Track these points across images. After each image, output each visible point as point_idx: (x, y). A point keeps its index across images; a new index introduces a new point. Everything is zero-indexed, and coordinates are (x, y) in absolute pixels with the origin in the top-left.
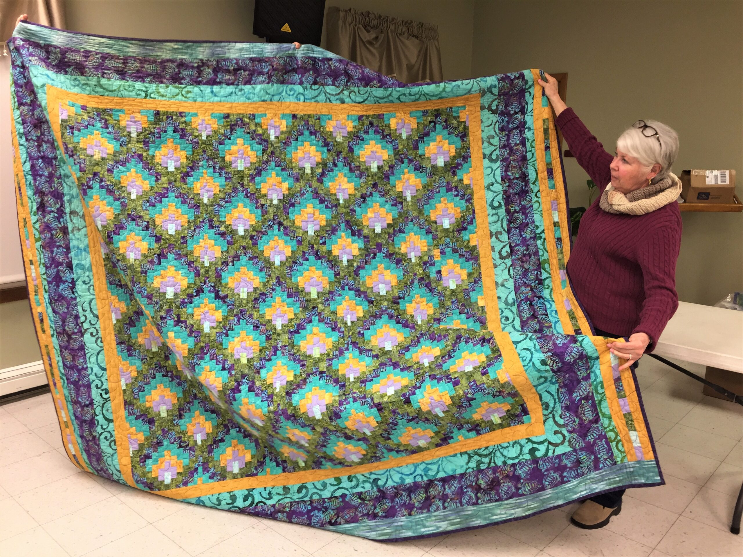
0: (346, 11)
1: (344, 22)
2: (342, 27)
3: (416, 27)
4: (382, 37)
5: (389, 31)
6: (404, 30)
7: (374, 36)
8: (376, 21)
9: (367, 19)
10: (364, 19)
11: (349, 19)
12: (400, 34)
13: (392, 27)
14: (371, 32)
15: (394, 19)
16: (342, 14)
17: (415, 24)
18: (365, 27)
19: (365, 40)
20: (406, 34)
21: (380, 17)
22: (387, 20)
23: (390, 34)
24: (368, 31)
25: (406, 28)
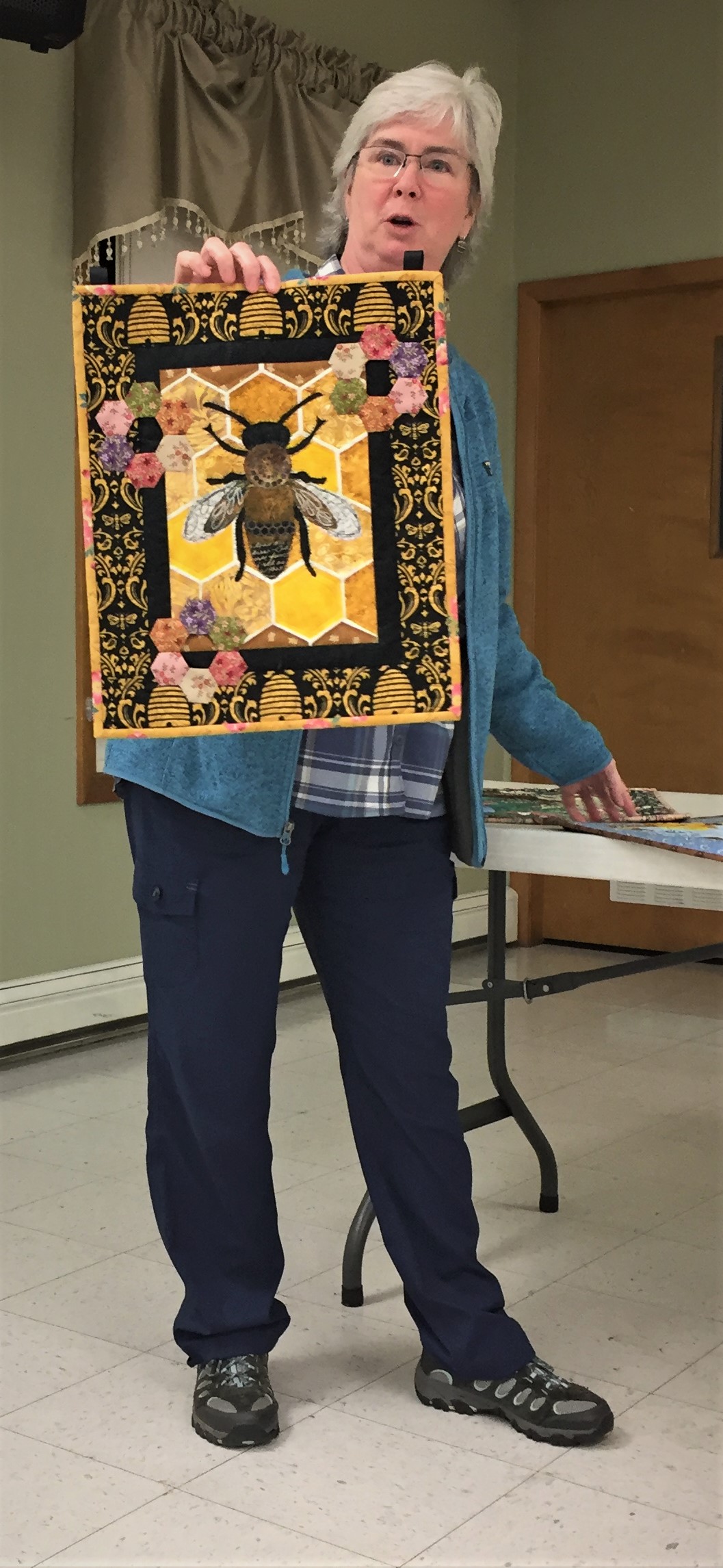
1: (137, 14)
2: (131, 30)
4: (255, 84)
5: (278, 71)
6: (322, 77)
7: (231, 77)
8: (238, 33)
9: (210, 22)
10: (199, 16)
11: (154, 7)
12: (311, 91)
13: (288, 61)
14: (226, 61)
15: (291, 36)
17: (356, 67)
18: (204, 45)
19: (204, 86)
20: (330, 88)
21: (249, 21)
22: (271, 35)
23: (280, 85)
24: (214, 58)
25: (330, 73)
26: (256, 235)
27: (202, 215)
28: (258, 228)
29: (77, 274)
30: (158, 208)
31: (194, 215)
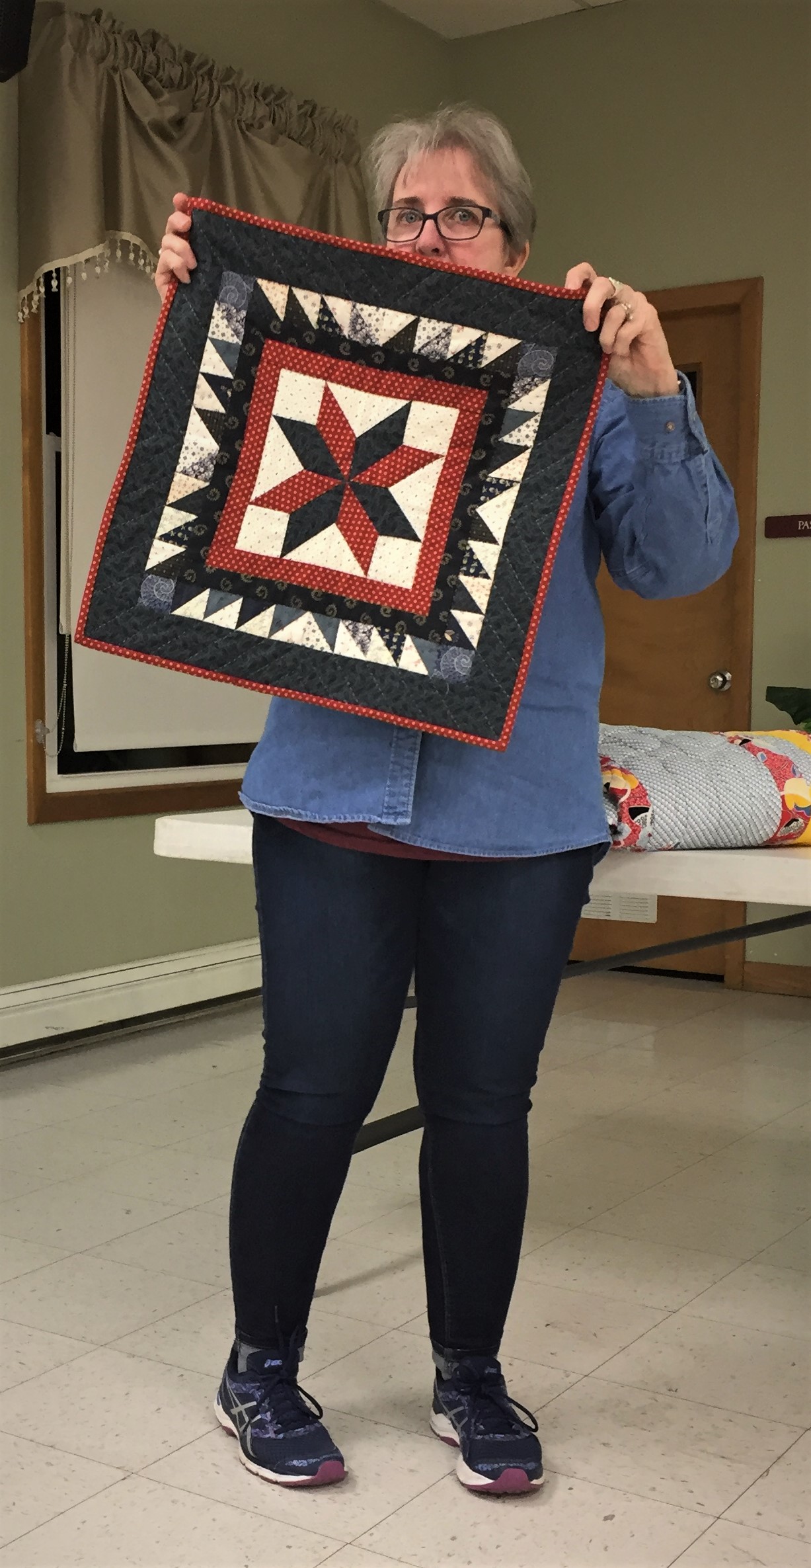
0: (84, 17)
1: (79, 49)
2: (72, 65)
3: (295, 112)
4: (195, 120)
5: (217, 107)
6: (260, 113)
7: (171, 112)
8: (179, 69)
9: (151, 57)
10: (140, 52)
11: (96, 43)
12: (250, 126)
13: (226, 97)
14: (166, 96)
15: (229, 73)
16: (70, 25)
17: (293, 104)
18: (145, 80)
19: (145, 120)
20: (268, 124)
21: (189, 57)
22: (210, 72)
23: (219, 119)
24: (155, 94)
25: (268, 109)
27: (144, 247)
29: (23, 306)
30: (102, 242)
31: (137, 248)
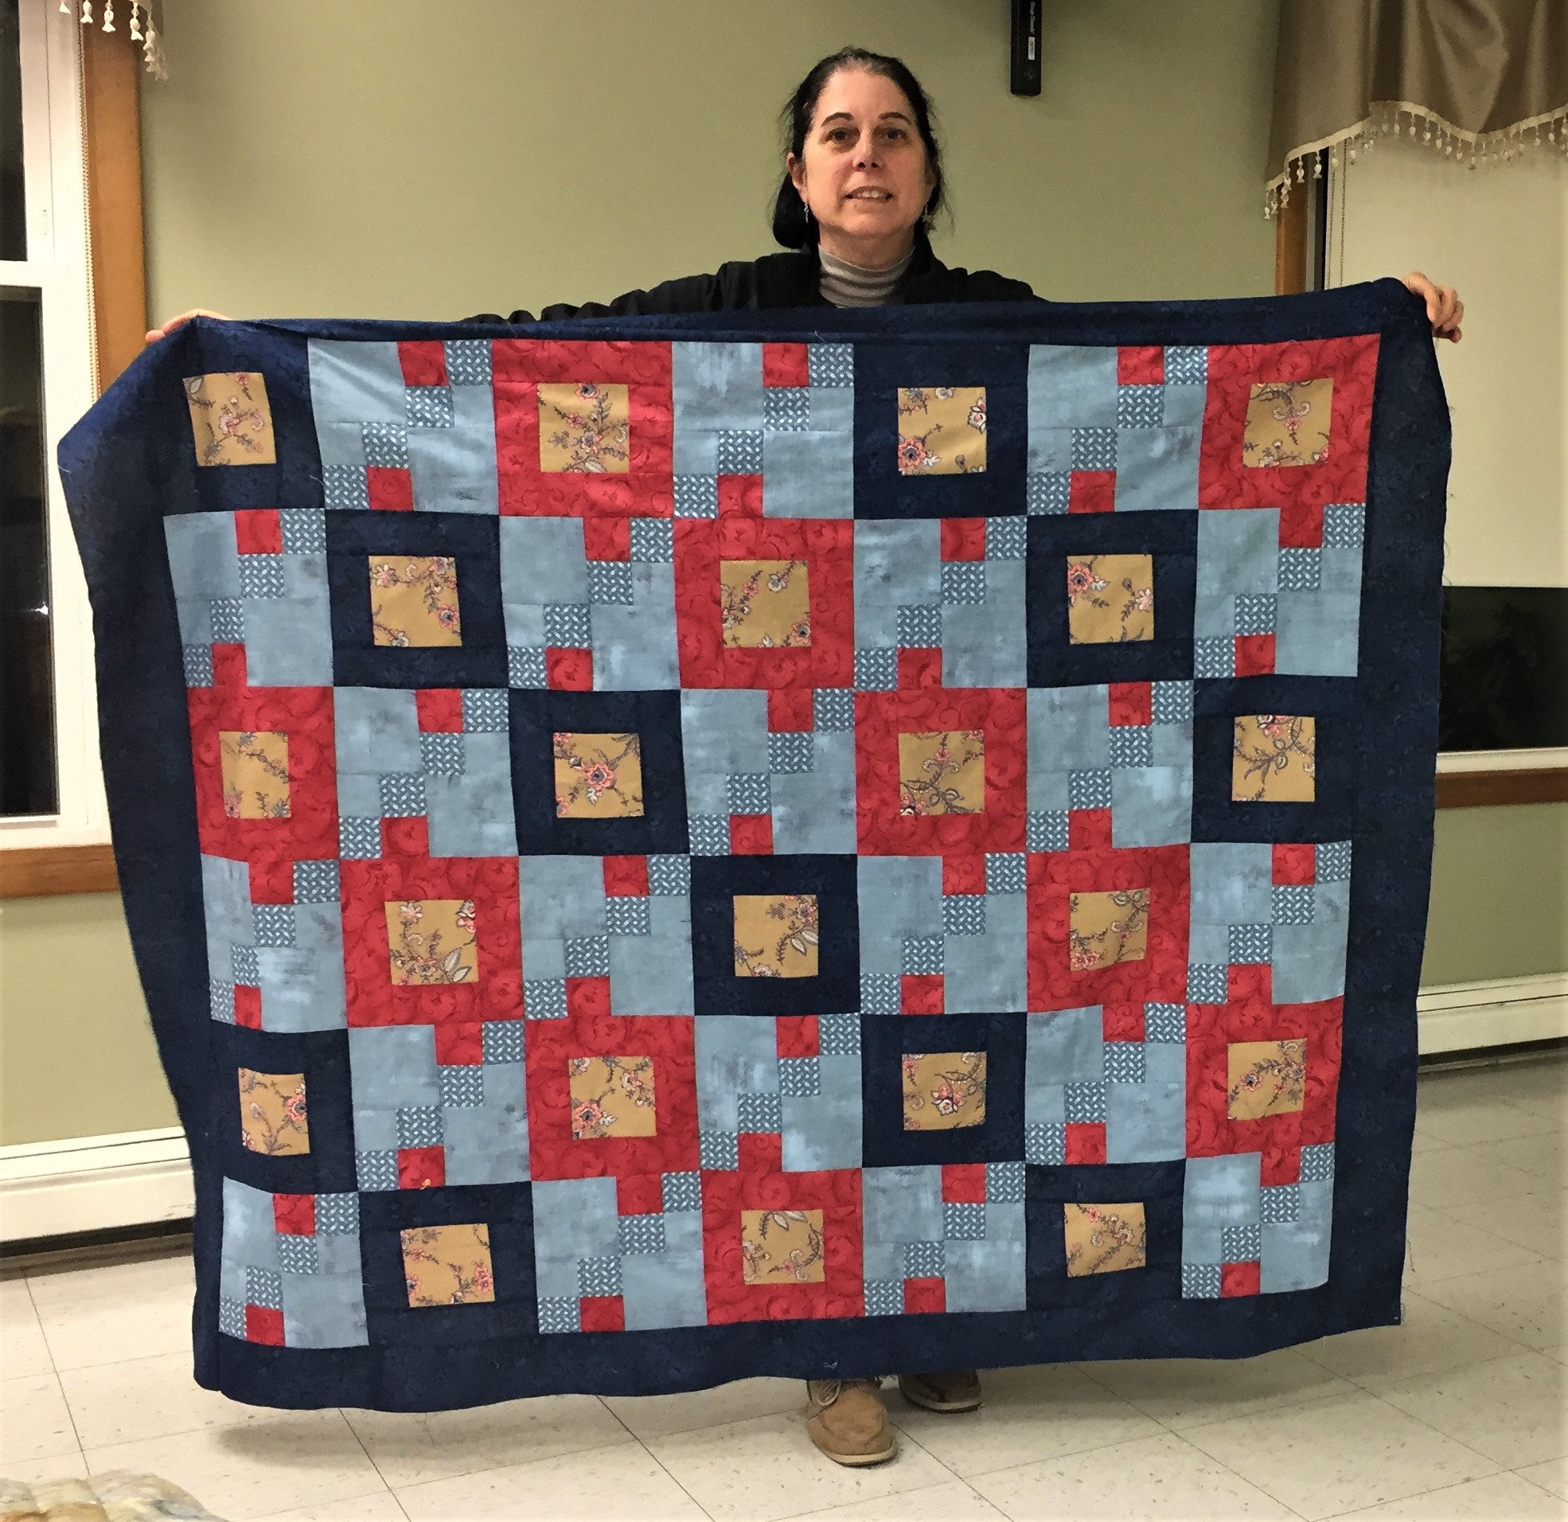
26: (1530, 132)
27: (1433, 117)
28: (1533, 122)
29: (1270, 200)
30: (1364, 115)
31: (1420, 120)
